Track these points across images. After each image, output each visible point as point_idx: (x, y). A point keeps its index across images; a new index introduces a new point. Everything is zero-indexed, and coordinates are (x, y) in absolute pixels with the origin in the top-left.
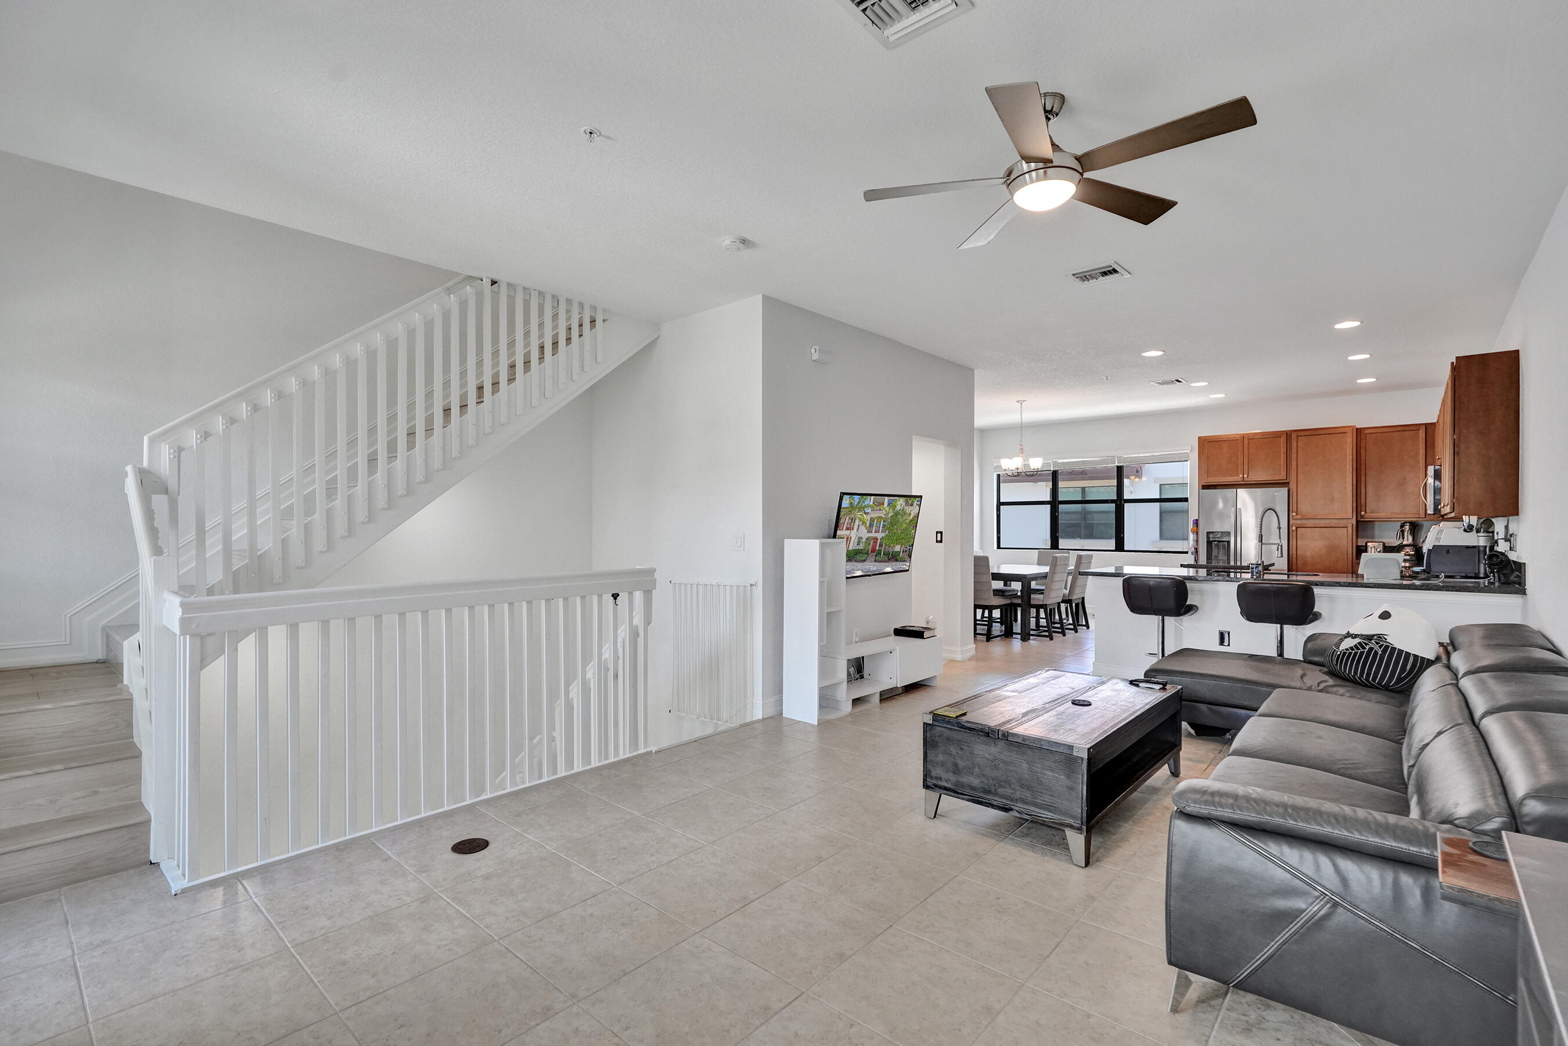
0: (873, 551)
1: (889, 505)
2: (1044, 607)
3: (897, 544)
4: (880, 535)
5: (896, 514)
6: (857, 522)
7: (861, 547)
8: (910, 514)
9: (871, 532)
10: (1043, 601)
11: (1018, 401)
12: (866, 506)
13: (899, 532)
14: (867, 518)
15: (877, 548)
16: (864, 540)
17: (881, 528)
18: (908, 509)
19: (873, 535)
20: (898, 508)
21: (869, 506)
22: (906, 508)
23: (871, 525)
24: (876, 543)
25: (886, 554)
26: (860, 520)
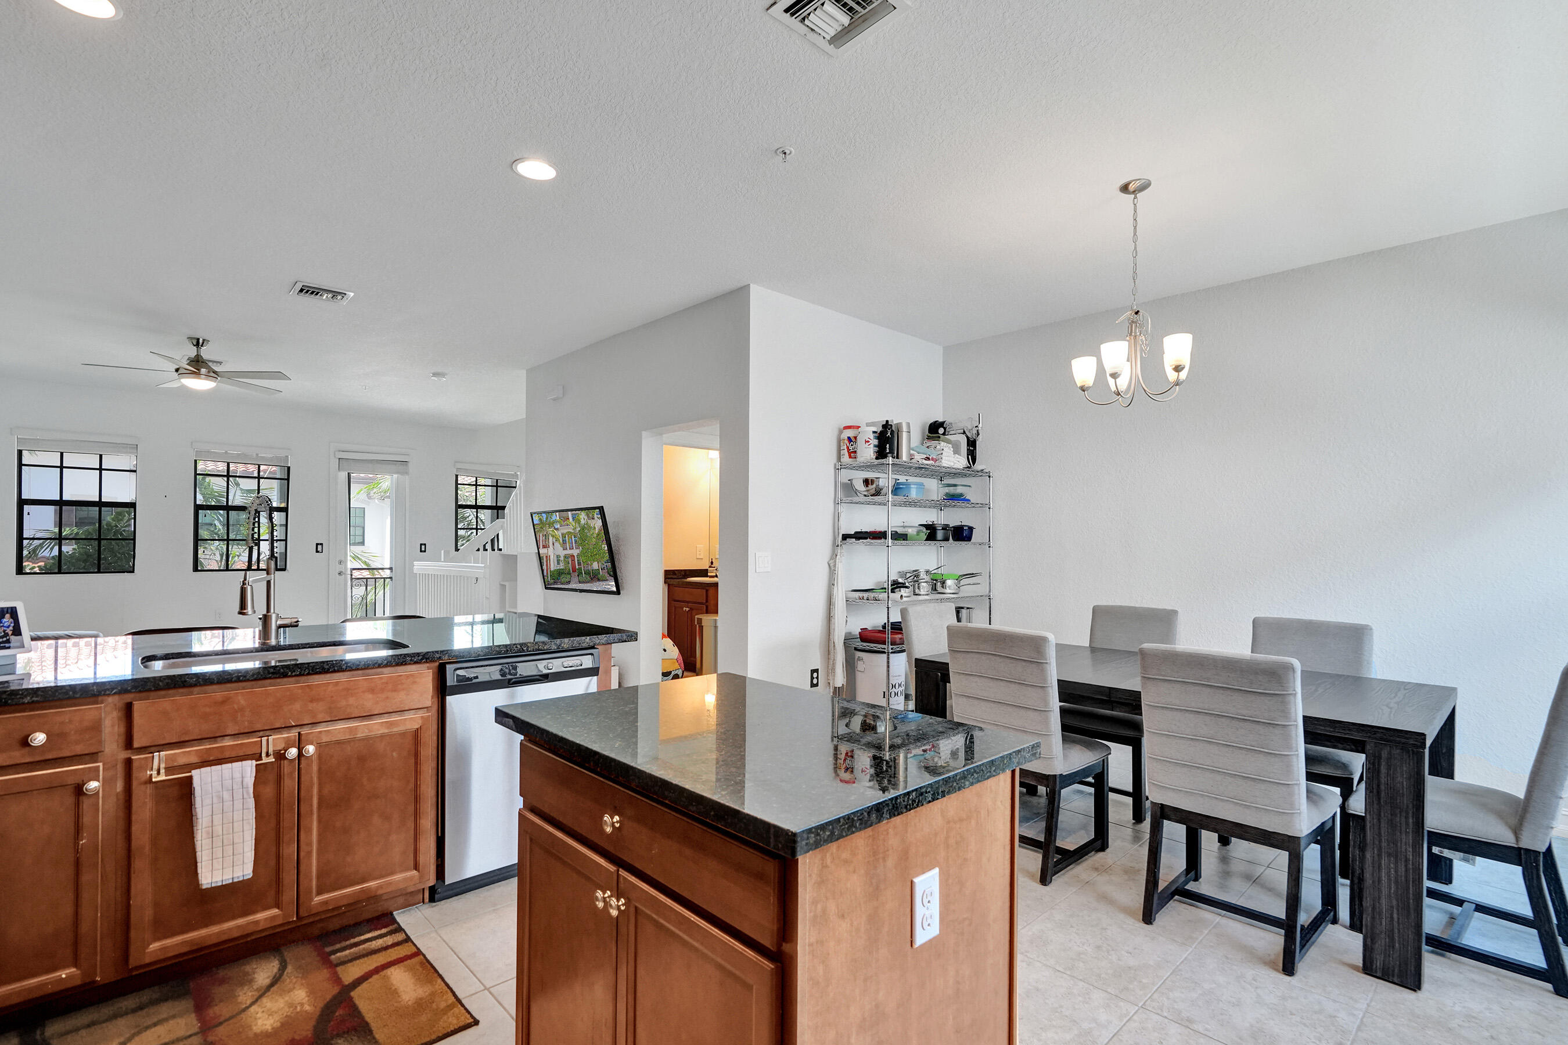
0: (574, 570)
1: (573, 519)
3: (594, 561)
4: (575, 552)
5: (583, 528)
6: (551, 538)
7: (562, 566)
8: (595, 528)
9: (567, 549)
12: (554, 522)
13: (591, 547)
14: (558, 534)
15: (577, 567)
16: (562, 558)
17: (574, 545)
18: (592, 523)
19: (569, 552)
20: (583, 522)
21: (555, 522)
22: (589, 521)
23: (564, 542)
24: (573, 560)
25: (587, 573)
26: (553, 536)
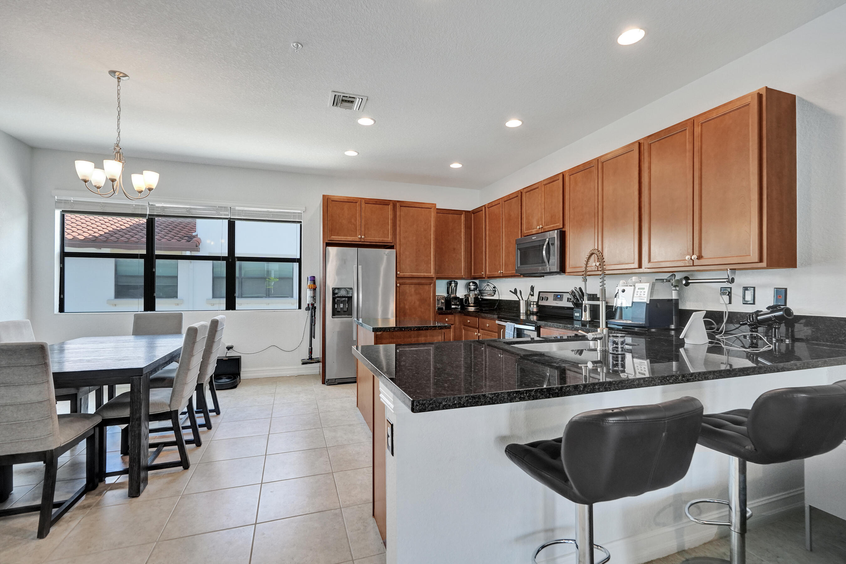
2: (173, 415)
10: (170, 406)
11: (112, 73)
